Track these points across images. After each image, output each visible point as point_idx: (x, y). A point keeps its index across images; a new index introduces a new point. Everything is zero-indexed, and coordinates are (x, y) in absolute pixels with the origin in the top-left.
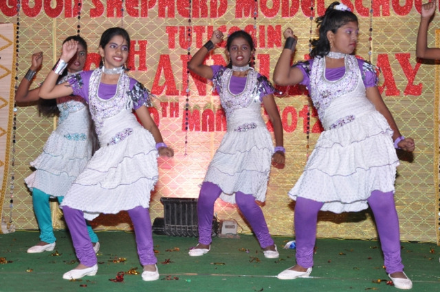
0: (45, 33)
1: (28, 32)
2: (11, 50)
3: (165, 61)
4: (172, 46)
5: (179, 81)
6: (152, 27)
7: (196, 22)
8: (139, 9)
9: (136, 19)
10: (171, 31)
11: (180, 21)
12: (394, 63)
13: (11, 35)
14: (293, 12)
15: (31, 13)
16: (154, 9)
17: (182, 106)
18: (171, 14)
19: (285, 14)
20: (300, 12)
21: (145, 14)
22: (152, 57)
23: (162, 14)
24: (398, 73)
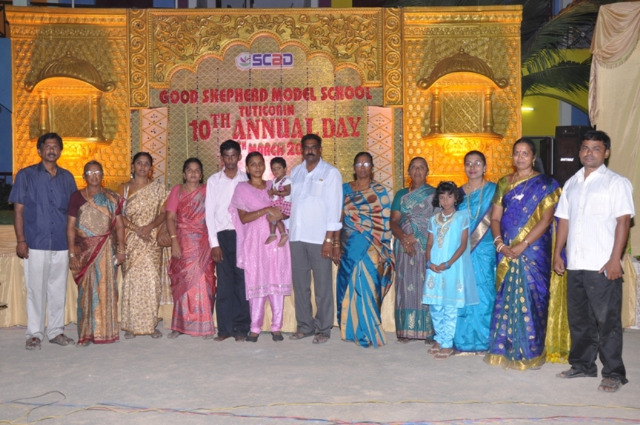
0: (182, 111)
1: (174, 111)
2: (166, 119)
3: (239, 124)
4: (242, 115)
5: (246, 132)
6: (232, 107)
7: (252, 104)
8: (226, 98)
9: (225, 103)
10: (241, 108)
11: (246, 104)
12: (346, 121)
13: (166, 113)
14: (300, 98)
15: (174, 102)
16: (233, 98)
17: (247, 145)
18: (241, 99)
19: (295, 100)
20: (303, 98)
21: (228, 101)
22: (232, 121)
23: (237, 100)
24: (348, 126)
